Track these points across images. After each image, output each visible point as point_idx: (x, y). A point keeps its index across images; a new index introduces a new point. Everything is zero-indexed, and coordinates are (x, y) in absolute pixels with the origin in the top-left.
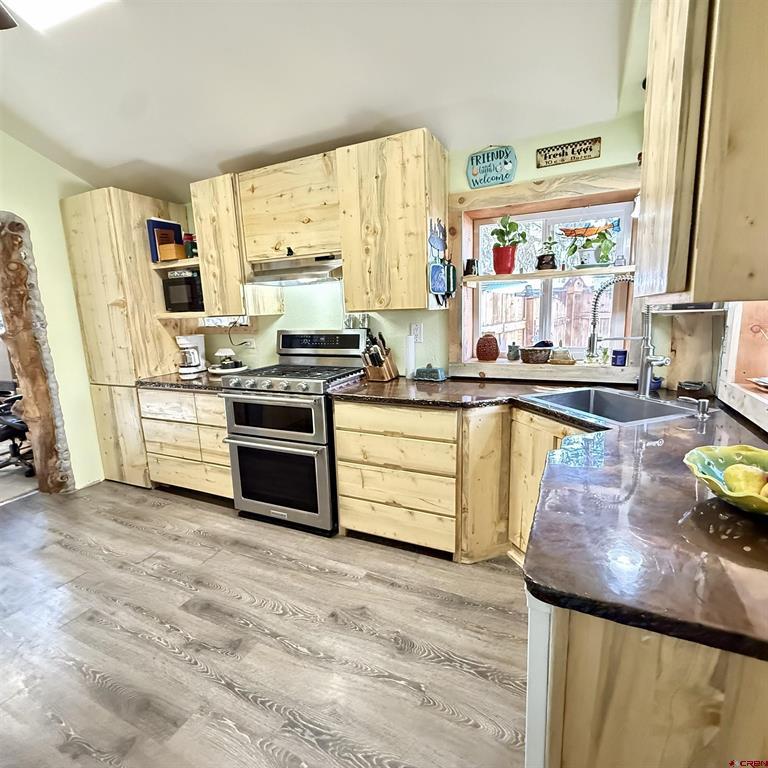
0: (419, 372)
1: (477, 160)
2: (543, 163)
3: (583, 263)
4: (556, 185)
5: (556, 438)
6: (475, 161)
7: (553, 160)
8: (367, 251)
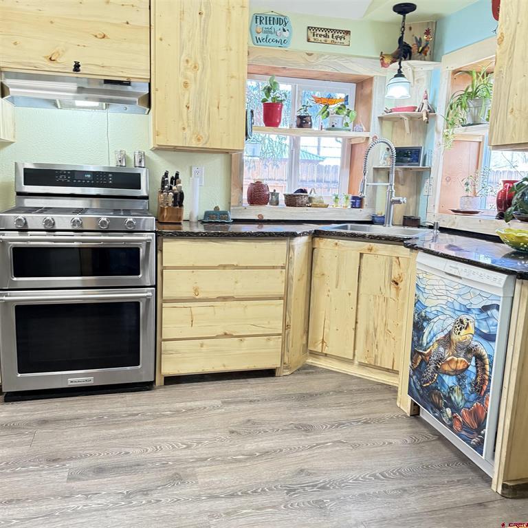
0: (207, 214)
1: (261, 21)
2: (312, 40)
3: (333, 126)
4: (321, 60)
5: (361, 255)
6: (258, 20)
7: (320, 39)
8: (186, 85)
